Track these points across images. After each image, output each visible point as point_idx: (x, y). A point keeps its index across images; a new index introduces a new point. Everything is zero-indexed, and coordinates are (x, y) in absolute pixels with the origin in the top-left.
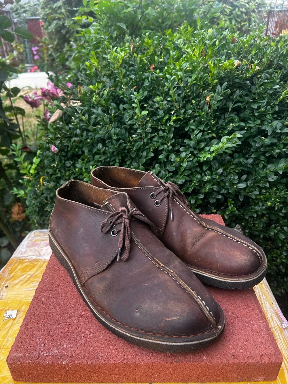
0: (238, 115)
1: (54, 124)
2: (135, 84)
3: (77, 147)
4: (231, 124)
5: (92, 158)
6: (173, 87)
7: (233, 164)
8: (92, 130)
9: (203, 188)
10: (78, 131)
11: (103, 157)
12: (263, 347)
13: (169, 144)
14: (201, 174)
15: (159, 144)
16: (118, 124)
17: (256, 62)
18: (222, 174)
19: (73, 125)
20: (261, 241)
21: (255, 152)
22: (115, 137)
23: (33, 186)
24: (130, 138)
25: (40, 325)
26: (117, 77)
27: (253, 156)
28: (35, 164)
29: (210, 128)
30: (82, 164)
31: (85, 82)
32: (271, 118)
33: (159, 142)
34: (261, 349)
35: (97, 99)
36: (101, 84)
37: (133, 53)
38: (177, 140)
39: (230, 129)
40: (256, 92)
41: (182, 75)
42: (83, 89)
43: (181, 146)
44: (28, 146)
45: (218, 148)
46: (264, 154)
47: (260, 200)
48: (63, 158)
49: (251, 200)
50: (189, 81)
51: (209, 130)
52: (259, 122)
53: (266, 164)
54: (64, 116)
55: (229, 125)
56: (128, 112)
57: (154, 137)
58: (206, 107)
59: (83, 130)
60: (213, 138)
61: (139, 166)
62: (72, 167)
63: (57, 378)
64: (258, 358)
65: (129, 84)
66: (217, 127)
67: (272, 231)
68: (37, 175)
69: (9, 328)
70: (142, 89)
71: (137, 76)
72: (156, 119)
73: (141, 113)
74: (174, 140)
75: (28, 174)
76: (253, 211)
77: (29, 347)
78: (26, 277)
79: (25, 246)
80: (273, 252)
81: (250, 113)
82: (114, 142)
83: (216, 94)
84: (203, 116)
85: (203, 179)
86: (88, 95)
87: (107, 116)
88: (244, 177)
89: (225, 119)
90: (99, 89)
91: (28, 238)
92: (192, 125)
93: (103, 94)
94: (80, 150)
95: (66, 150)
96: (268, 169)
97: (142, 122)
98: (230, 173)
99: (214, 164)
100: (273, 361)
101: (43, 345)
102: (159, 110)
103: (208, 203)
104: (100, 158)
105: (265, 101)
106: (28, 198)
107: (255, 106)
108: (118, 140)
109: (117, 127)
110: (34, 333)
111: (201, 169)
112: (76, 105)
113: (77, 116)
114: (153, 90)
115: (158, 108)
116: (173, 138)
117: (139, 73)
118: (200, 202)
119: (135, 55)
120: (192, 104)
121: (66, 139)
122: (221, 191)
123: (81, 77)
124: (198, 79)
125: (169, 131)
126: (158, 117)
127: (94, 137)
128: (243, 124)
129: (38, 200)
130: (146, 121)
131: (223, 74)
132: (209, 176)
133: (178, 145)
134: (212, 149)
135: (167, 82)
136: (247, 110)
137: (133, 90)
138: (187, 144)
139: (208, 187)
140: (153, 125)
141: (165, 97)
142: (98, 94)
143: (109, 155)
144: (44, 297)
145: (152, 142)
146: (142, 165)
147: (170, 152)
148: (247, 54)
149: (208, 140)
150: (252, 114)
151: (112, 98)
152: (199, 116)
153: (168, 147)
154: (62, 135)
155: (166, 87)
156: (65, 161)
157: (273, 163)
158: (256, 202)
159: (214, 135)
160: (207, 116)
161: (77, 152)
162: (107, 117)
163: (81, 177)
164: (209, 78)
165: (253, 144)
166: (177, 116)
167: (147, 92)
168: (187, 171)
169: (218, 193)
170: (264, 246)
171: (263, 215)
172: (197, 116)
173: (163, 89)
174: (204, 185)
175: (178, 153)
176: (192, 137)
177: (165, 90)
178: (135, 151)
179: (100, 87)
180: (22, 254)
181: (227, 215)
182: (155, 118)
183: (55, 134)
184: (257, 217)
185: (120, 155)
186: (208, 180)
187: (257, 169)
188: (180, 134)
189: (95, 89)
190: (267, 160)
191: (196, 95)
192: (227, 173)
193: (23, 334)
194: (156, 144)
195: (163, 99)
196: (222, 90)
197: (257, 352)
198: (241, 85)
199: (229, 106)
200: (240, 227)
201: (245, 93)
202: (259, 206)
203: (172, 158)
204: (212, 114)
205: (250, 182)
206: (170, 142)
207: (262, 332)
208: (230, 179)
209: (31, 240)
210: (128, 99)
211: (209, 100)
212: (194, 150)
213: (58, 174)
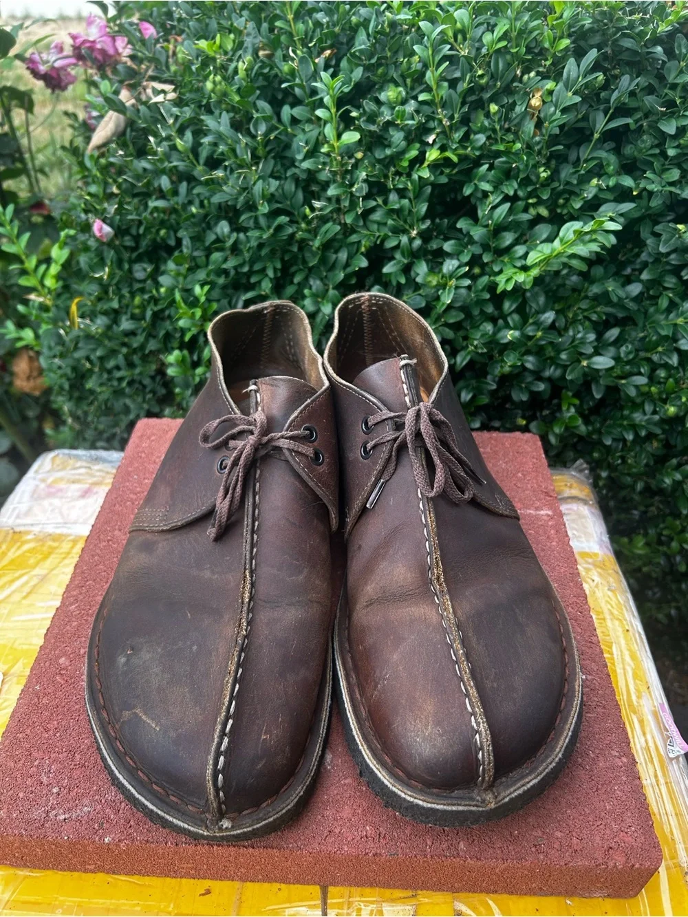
0: (617, 151)
1: (102, 155)
2: (329, 42)
3: (163, 224)
4: (595, 181)
5: (204, 259)
6: (437, 58)
7: (586, 297)
8: (203, 181)
9: (497, 362)
10: (165, 182)
11: (232, 261)
12: (615, 827)
13: (414, 233)
14: (495, 323)
15: (386, 230)
16: (275, 165)
18: (553, 326)
19: (152, 161)
20: (636, 497)
21: (653, 263)
22: (264, 208)
23: (54, 322)
24: (308, 211)
25: (51, 733)
26: (277, 17)
27: (645, 276)
28: (56, 262)
29: (535, 189)
30: (175, 277)
31: (188, 28)
33: (385, 224)
34: (608, 831)
35: (218, 87)
36: (232, 36)
38: (438, 220)
39: (590, 196)
40: (679, 80)
41: (466, 20)
42: (184, 49)
43: (446, 239)
44: (47, 202)
45: (549, 255)
46: (677, 271)
47: (648, 395)
48: (126, 255)
50: (485, 41)
51: (530, 195)
52: (675, 174)
53: (677, 300)
54: (129, 130)
55: (589, 182)
56: (303, 130)
57: (373, 210)
58: (529, 126)
59: (177, 180)
60: (538, 219)
61: (327, 290)
62: (149, 282)
63: (93, 866)
64: (599, 855)
65: (311, 42)
66: (553, 190)
67: (668, 475)
68: (63, 293)
70: (349, 60)
71: (335, 17)
72: (382, 156)
73: (339, 136)
74: (428, 223)
75: (40, 288)
76: (625, 423)
77: (21, 795)
78: (27, 582)
79: (26, 497)
80: (664, 523)
81: (652, 147)
82: (262, 221)
83: (561, 85)
84: (517, 154)
85: (499, 336)
86: (194, 68)
87: (244, 140)
88: (613, 333)
89: (577, 163)
90: (226, 53)
92: (482, 178)
93: (236, 72)
94: (172, 233)
95: (134, 231)
96: (683, 313)
97: (342, 165)
98: (574, 321)
99: (535, 297)
100: (637, 866)
101: (55, 790)
102: (392, 131)
103: (508, 398)
104: (225, 260)
106: (45, 351)
107: (670, 128)
108: (274, 214)
109: (272, 176)
110: (35, 754)
112: (160, 98)
113: (164, 135)
114: (379, 65)
115: (389, 124)
116: (430, 214)
117: (341, 10)
118: (484, 400)
120: (488, 115)
121: (136, 200)
122: (543, 370)
123: (178, 8)
124: (514, 34)
125: (418, 196)
126: (388, 152)
127: (209, 199)
128: (628, 182)
129: (69, 360)
130: (353, 161)
131: (587, 22)
132: (515, 328)
133: (439, 234)
134: (533, 256)
135: (420, 42)
136: (645, 137)
137: (320, 61)
138: (464, 232)
139: (510, 360)
140: (371, 176)
141: (413, 89)
142: (223, 70)
143: (247, 255)
144: (65, 654)
145: (368, 224)
146: (335, 288)
147: (415, 255)
149: (526, 226)
151: (261, 82)
152: (507, 153)
153: (411, 240)
154: (124, 186)
155: (416, 58)
156: (132, 262)
158: (638, 401)
159: (544, 212)
160: (529, 154)
161: (163, 239)
162: (243, 145)
163: (172, 313)
164: (547, 32)
165: (650, 241)
166: (443, 149)
167: (361, 69)
168: (453, 313)
169: (537, 375)
171: (650, 436)
172: (498, 154)
173: (409, 63)
174: (501, 353)
175: (436, 258)
176: (480, 214)
177: (413, 67)
178: (318, 248)
179: (229, 46)
180: (18, 517)
181: (556, 435)
182: (379, 154)
183: (106, 184)
184: (634, 441)
185: (279, 255)
186: (511, 341)
187: (652, 310)
188: (448, 200)
189: (215, 52)
190: (681, 289)
191: (503, 85)
192: (567, 321)
193: (7, 755)
194: (378, 230)
195: (407, 93)
196: (579, 77)
197: (598, 838)
198: (638, 59)
199: (595, 125)
200: (585, 466)
201: (647, 84)
202: (644, 413)
203: (418, 274)
204: (542, 148)
205: (627, 347)
206: (418, 227)
207: (615, 784)
208: (574, 339)
209: (43, 480)
210: (305, 92)
211: (538, 104)
212: (484, 252)
213: (112, 300)
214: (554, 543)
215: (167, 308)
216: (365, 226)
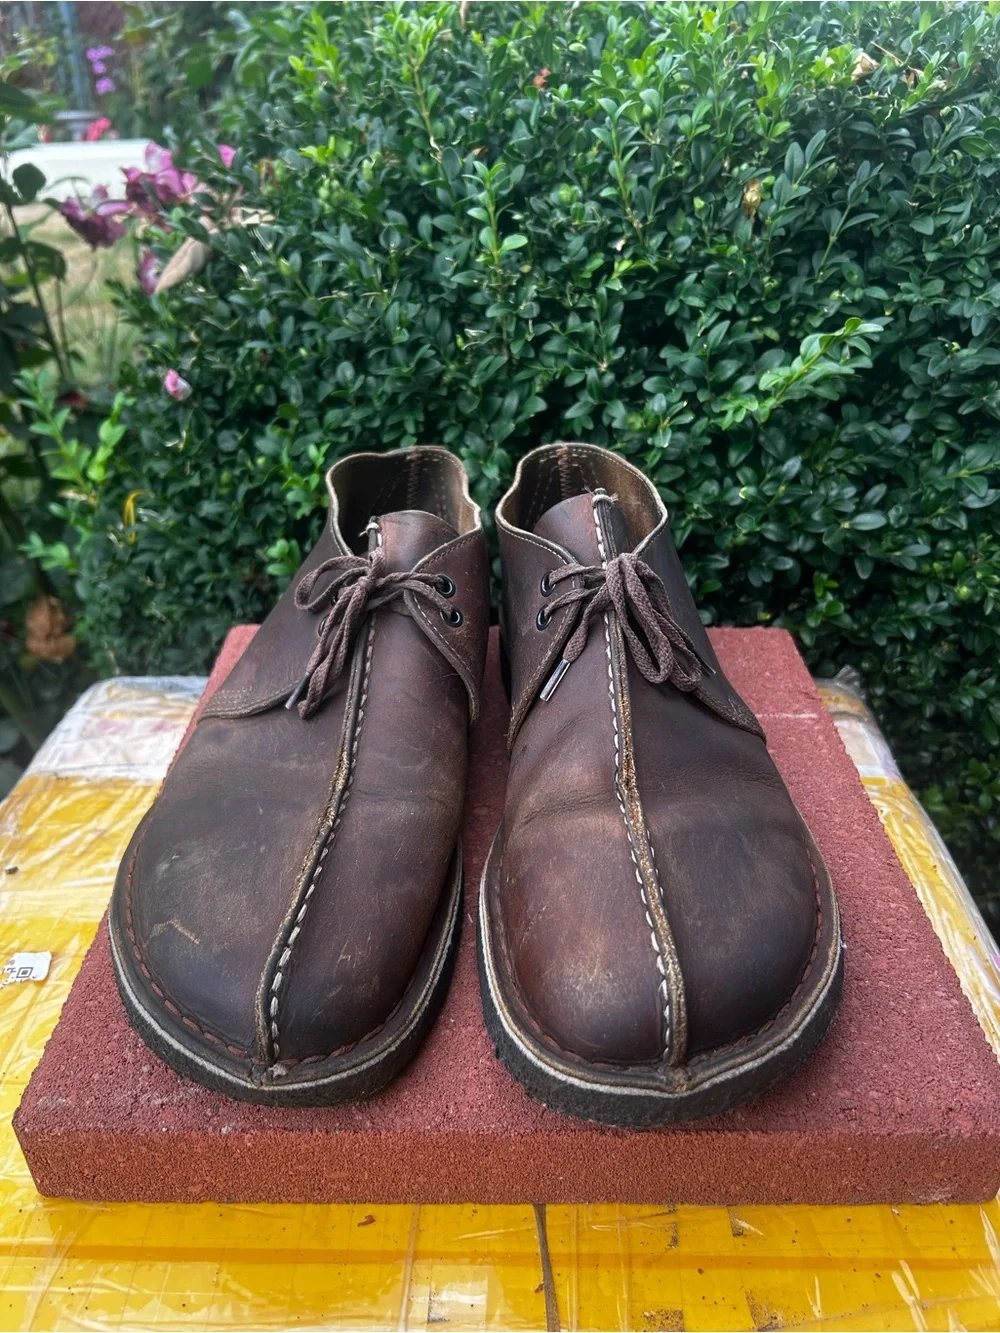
0: (860, 260)
1: (176, 296)
2: (477, 139)
4: (836, 294)
5: (315, 420)
6: (622, 146)
7: (839, 444)
8: (314, 314)
9: (726, 530)
10: (264, 318)
11: (357, 415)
12: (954, 1083)
13: (604, 366)
14: (721, 482)
15: (566, 363)
16: (413, 288)
17: (936, 59)
18: (796, 480)
19: (245, 294)
20: (924, 727)
21: (920, 399)
22: (404, 336)
23: (101, 526)
24: (460, 341)
26: (408, 115)
27: (911, 415)
28: (105, 444)
29: (759, 304)
30: (279, 443)
31: (289, 139)
32: (986, 272)
33: (565, 356)
34: (944, 1088)
35: (336, 194)
36: (350, 141)
37: (469, 28)
38: (634, 350)
39: (832, 312)
40: (932, 171)
41: (656, 102)
42: (285, 162)
43: (648, 375)
44: (81, 391)
45: (788, 379)
46: (952, 406)
47: (931, 577)
48: (208, 421)
49: (895, 578)
50: (681, 127)
51: (753, 311)
52: (938, 286)
53: (956, 446)
54: (209, 267)
55: (828, 295)
56: (450, 245)
57: (546, 337)
58: (745, 228)
59: (280, 314)
60: (767, 344)
61: (490, 450)
62: (241, 451)
63: (200, 1187)
64: (934, 1118)
65: (455, 139)
66: (785, 303)
67: (967, 693)
68: (114, 487)
69: (21, 1014)
70: (506, 159)
71: (486, 107)
72: (557, 268)
73: (499, 245)
74: (622, 351)
75: (81, 481)
76: (902, 617)
77: (96, 1077)
78: (79, 840)
79: (74, 735)
80: (966, 768)
81: (905, 256)
82: (399, 355)
83: (782, 177)
84: (734, 259)
85: (728, 497)
86: (299, 183)
87: (372, 256)
88: (877, 492)
89: (811, 273)
90: (341, 161)
91: (87, 705)
92: (689, 292)
93: (357, 177)
94: (271, 389)
95: (218, 391)
96: (966, 463)
97: (505, 279)
98: (826, 476)
99: (770, 440)
100: (991, 1132)
101: (145, 1069)
102: (567, 236)
103: (745, 588)
104: (346, 418)
105: (966, 208)
106: (85, 573)
108: (413, 347)
109: (410, 299)
110: (113, 1026)
111: (723, 459)
112: (253, 221)
113: (260, 262)
115: (561, 229)
116: (619, 342)
117: (493, 96)
118: (714, 584)
119: (475, 36)
120: (692, 214)
121: (220, 351)
122: (789, 542)
123: (274, 118)
124: (718, 118)
125: (606, 315)
126: (565, 260)
127: (323, 337)
128: (879, 293)
129: (121, 578)
130: (518, 276)
131: (808, 102)
132: (748, 484)
133: (637, 368)
134: (767, 381)
135: (601, 124)
136: (894, 245)
137: (469, 159)
138: (670, 364)
139: (745, 526)
140: (544, 293)
141: (590, 190)
142: (340, 178)
143: (378, 404)
145: (542, 357)
146: (503, 445)
147: (606, 395)
148: (895, 38)
149: (751, 350)
150: (912, 259)
152: (720, 257)
153: (601, 375)
154: (204, 334)
155: (595, 148)
156: (217, 430)
157: (984, 442)
158: (917, 584)
159: (773, 334)
160: (749, 259)
161: (259, 398)
162: (371, 262)
163: (275, 488)
164: (758, 116)
165: (913, 368)
166: (634, 258)
167: (522, 168)
168: (667, 469)
169: (782, 548)
170: (935, 748)
171: (939, 633)
172: (709, 259)
173: (585, 159)
174: (731, 520)
175: (636, 398)
176: (690, 340)
177: (590, 161)
178: (475, 391)
179: (346, 152)
180: (63, 760)
181: (812, 630)
183: (180, 330)
184: (916, 641)
185: (420, 405)
186: (745, 501)
187: (924, 464)
188: (644, 329)
189: (327, 159)
190: (961, 431)
191: (709, 179)
192: (815, 477)
193: (73, 1029)
194: (556, 365)
195: (584, 193)
196: (805, 163)
197: (931, 1098)
198: (877, 148)
199: (829, 225)
200: (854, 674)
201: (891, 179)
202: (927, 602)
203: (613, 419)
204: (764, 253)
205: (897, 510)
206: (609, 358)
207: (945, 1031)
208: (826, 498)
209: (97, 714)
210: (451, 193)
211: (754, 199)
212: (698, 388)
213: (190, 477)
214: (824, 751)
215: (265, 485)
216: (537, 358)
